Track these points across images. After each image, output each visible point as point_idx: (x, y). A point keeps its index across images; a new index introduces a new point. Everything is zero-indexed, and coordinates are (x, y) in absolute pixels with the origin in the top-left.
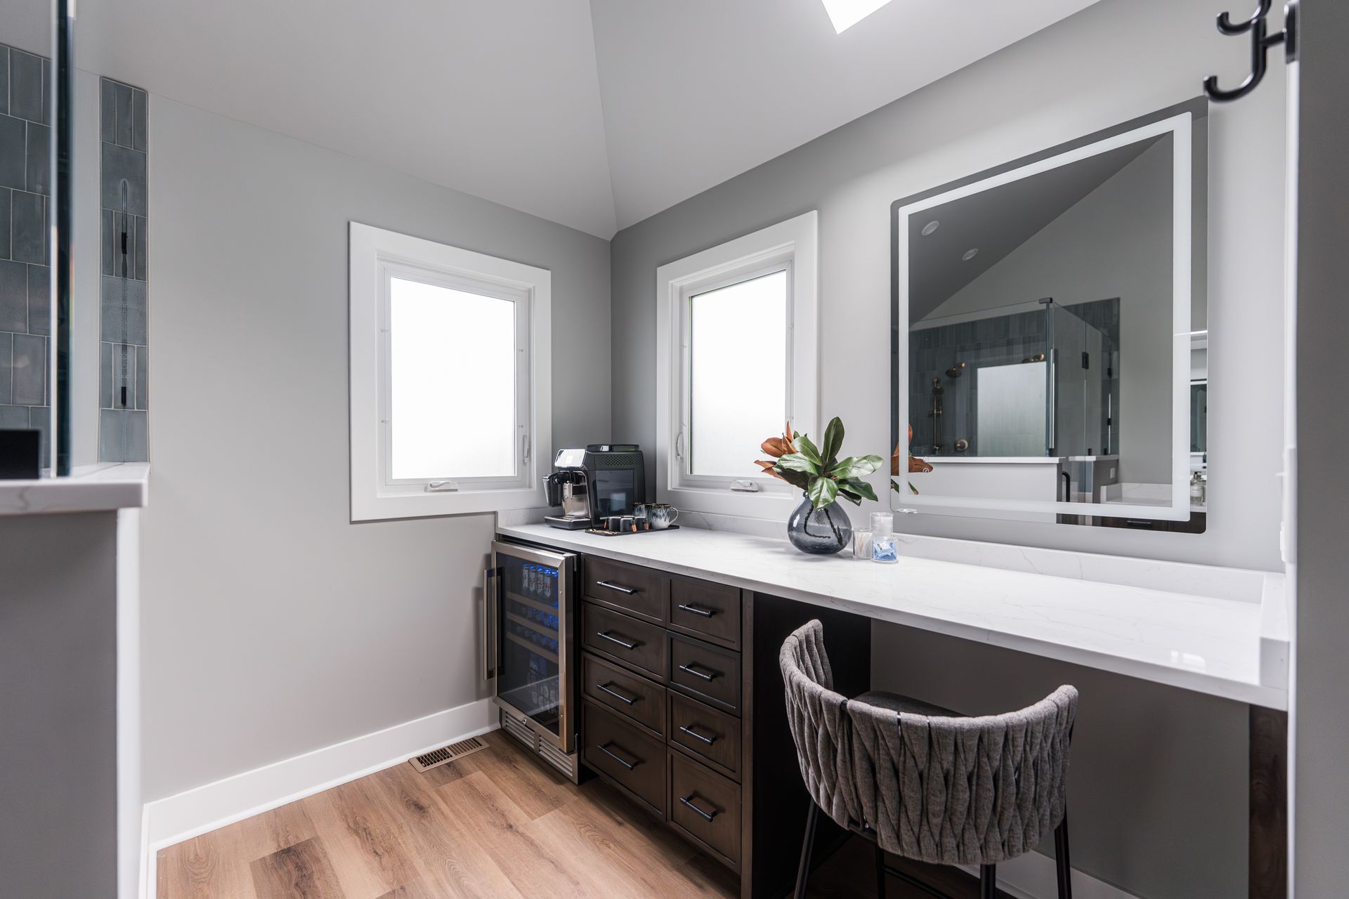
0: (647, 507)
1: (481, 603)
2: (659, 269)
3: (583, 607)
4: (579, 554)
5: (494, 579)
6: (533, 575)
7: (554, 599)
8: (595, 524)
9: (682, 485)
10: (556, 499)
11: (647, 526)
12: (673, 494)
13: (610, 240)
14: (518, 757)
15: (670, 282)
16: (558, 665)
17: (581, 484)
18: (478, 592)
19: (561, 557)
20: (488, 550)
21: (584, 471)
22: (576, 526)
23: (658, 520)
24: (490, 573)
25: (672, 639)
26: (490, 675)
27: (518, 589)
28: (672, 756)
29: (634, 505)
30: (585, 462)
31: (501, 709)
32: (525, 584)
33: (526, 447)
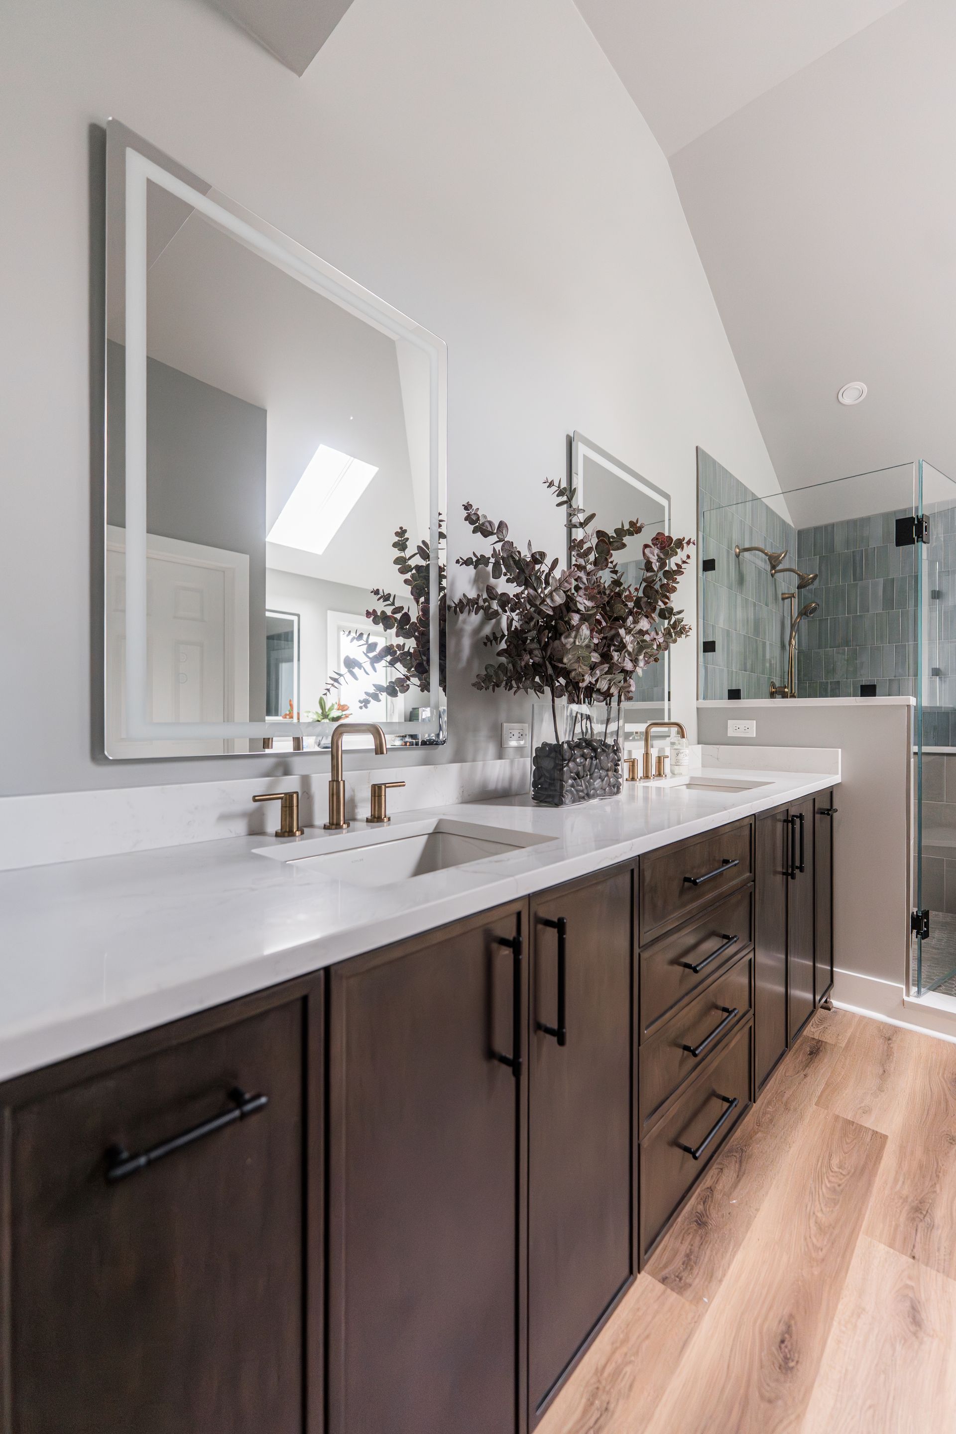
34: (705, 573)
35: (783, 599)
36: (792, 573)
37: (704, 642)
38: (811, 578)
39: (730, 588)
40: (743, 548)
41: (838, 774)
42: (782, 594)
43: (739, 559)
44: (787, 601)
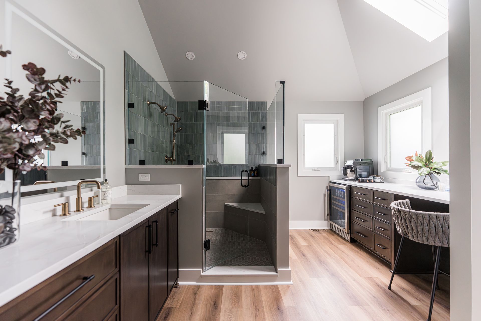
0: (373, 176)
1: (325, 197)
2: (378, 108)
3: (351, 199)
4: (350, 186)
5: (329, 192)
6: (339, 192)
7: (344, 198)
8: (357, 179)
9: (386, 170)
10: (345, 174)
11: (372, 181)
12: (383, 173)
13: (363, 101)
14: (335, 235)
15: (382, 112)
16: (345, 213)
17: (352, 170)
18: (325, 195)
19: (346, 186)
20: (327, 185)
21: (353, 166)
22: (351, 180)
23: (376, 179)
24: (328, 190)
25: (374, 206)
26: (328, 215)
27: (335, 195)
28: (374, 234)
29: (369, 176)
30: (353, 164)
31: (330, 223)
32: (337, 194)
33: (337, 160)
34: (129, 108)
35: (171, 125)
36: (172, 115)
37: (129, 139)
38: (179, 119)
39: (145, 117)
40: (151, 102)
41: (180, 194)
42: (171, 123)
43: (149, 106)
44: (172, 126)
